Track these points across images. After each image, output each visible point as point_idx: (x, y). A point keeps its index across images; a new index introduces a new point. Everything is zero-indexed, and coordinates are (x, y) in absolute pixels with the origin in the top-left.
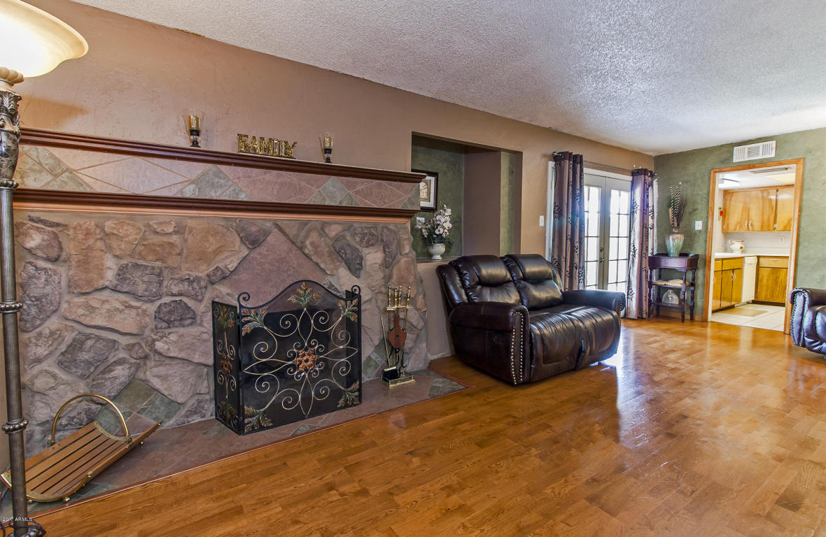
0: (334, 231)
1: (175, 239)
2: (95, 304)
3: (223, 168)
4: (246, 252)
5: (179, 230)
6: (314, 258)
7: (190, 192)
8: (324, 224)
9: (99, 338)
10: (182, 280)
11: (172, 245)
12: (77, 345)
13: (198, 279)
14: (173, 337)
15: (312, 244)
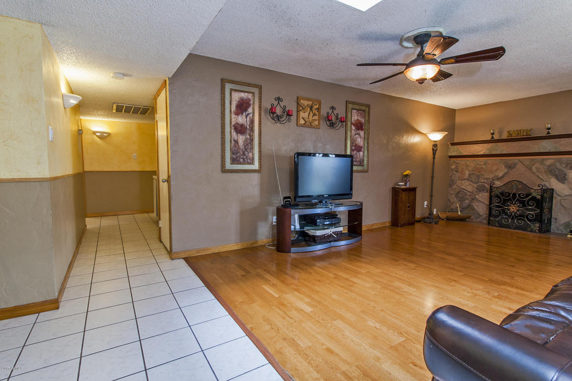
0: (548, 163)
1: (484, 166)
2: (463, 183)
3: (498, 144)
4: (506, 170)
5: (485, 164)
6: (537, 174)
7: (487, 152)
8: (543, 160)
9: (463, 192)
10: (484, 178)
11: (483, 168)
12: (458, 193)
13: (489, 178)
14: (480, 195)
15: (536, 168)
